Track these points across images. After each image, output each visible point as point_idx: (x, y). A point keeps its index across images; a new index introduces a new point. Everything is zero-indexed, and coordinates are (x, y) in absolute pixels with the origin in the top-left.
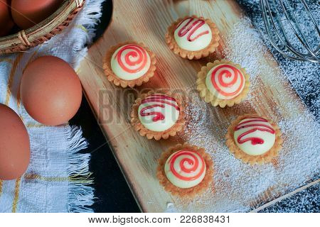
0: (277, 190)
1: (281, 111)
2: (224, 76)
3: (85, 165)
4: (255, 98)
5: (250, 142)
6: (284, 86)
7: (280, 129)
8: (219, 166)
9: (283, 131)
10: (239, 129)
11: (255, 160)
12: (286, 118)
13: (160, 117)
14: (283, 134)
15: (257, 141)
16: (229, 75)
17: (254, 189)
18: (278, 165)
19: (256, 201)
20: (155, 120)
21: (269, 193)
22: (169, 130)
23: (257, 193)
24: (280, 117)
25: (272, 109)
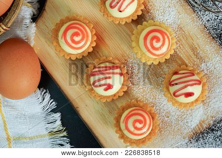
0: (206, 122)
1: (201, 54)
2: (154, 42)
3: (59, 123)
4: (179, 46)
5: (183, 96)
6: (201, 31)
7: (203, 70)
8: (160, 110)
9: (206, 72)
10: (173, 85)
11: (188, 106)
12: (206, 60)
13: (109, 87)
14: (206, 74)
15: (189, 95)
16: (158, 40)
17: (189, 125)
18: (205, 102)
19: (192, 133)
20: (106, 90)
21: (201, 125)
22: (118, 92)
23: (192, 127)
24: (201, 59)
25: (194, 53)
